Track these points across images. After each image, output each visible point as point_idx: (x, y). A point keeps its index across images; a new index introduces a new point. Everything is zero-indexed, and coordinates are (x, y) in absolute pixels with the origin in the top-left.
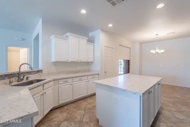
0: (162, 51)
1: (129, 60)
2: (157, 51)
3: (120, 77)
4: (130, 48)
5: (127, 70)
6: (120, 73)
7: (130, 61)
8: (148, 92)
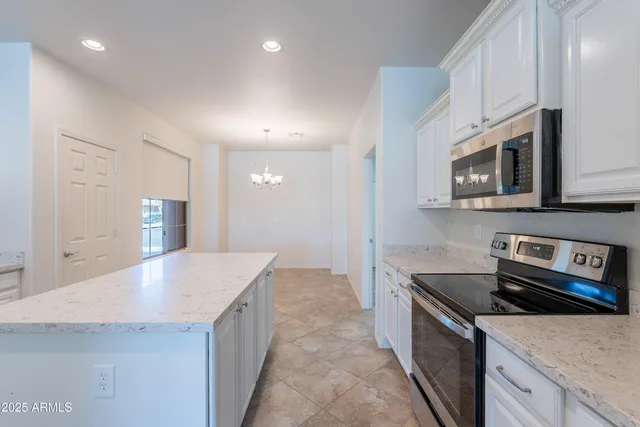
0: (279, 179)
1: (184, 204)
2: (268, 177)
3: (146, 265)
4: (189, 160)
5: (179, 237)
6: (146, 249)
7: (188, 205)
8: (236, 308)
